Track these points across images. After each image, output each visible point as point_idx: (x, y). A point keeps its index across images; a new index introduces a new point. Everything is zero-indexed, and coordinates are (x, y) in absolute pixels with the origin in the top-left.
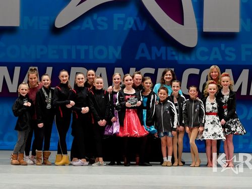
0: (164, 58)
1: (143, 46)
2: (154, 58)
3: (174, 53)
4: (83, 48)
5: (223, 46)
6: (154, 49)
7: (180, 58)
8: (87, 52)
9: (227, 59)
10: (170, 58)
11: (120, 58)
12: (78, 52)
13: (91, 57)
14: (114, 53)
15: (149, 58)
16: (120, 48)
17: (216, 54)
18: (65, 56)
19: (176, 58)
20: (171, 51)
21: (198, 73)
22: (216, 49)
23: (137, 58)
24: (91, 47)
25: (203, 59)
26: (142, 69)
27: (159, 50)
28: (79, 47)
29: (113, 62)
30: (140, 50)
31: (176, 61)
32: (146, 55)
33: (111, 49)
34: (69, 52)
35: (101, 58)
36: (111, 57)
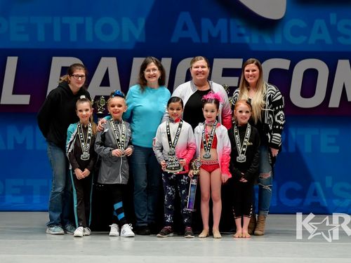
0: (224, 40)
1: (185, 17)
2: (205, 40)
3: (243, 30)
4: (74, 22)
5: (333, 17)
6: (206, 23)
7: (253, 39)
8: (81, 28)
9: (342, 40)
10: (235, 40)
11: (143, 40)
12: (65, 29)
13: (89, 38)
14: (131, 30)
15: (196, 39)
16: (142, 22)
17: (320, 31)
18: (41, 37)
19: (247, 39)
20: (238, 26)
21: (287, 68)
22: (320, 23)
23: (174, 39)
24: (89, 20)
25: (297, 42)
26: (184, 60)
27: (215, 24)
28: (66, 20)
29: (130, 46)
30: (179, 26)
31: (245, 45)
32: (192, 34)
33: (127, 23)
34: (49, 30)
35: (108, 40)
36: (126, 38)
